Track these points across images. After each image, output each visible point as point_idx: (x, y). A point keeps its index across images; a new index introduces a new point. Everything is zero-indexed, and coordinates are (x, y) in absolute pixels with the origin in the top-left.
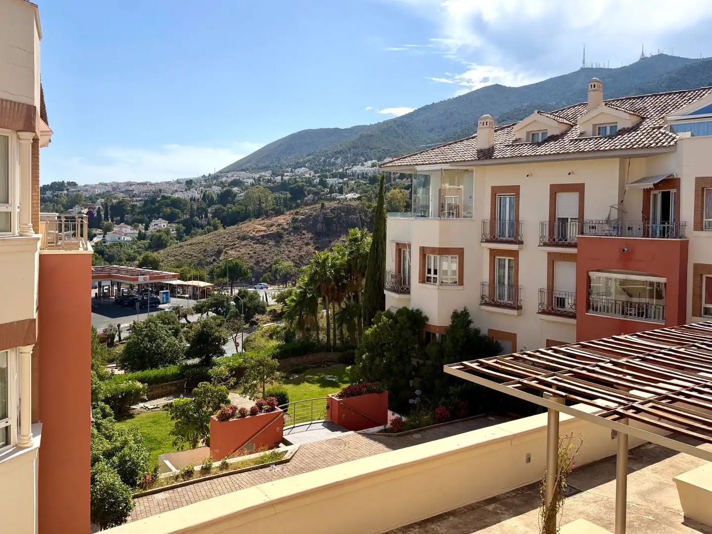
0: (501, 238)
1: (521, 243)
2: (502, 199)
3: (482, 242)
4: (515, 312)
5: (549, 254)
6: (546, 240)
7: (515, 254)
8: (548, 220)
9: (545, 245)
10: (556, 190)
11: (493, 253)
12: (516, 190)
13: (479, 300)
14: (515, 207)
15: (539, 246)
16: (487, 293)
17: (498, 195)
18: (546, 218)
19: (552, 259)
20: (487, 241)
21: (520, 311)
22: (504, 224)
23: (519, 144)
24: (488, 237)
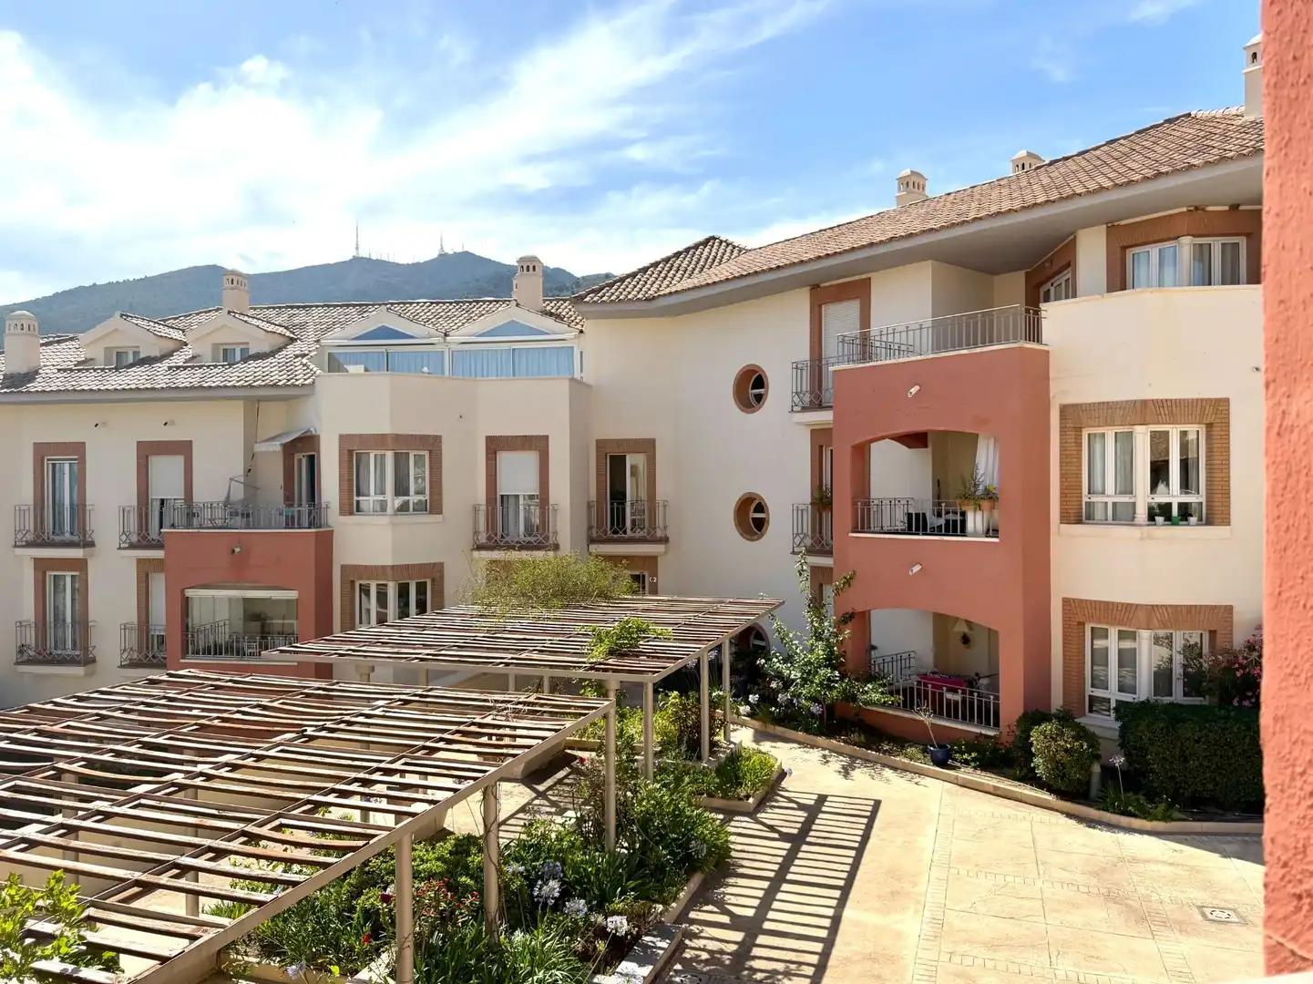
0: (57, 538)
1: (92, 544)
2: (57, 467)
3: (16, 546)
4: (78, 671)
5: (140, 561)
6: (134, 539)
7: (81, 565)
8: (134, 503)
9: (132, 546)
10: (147, 451)
11: (41, 566)
12: (78, 449)
13: (13, 656)
14: (79, 479)
15: (120, 548)
16: (30, 637)
17: (48, 460)
18: (131, 499)
19: (145, 572)
20: (29, 545)
21: (90, 666)
22: (61, 513)
23: (83, 369)
24: (30, 537)
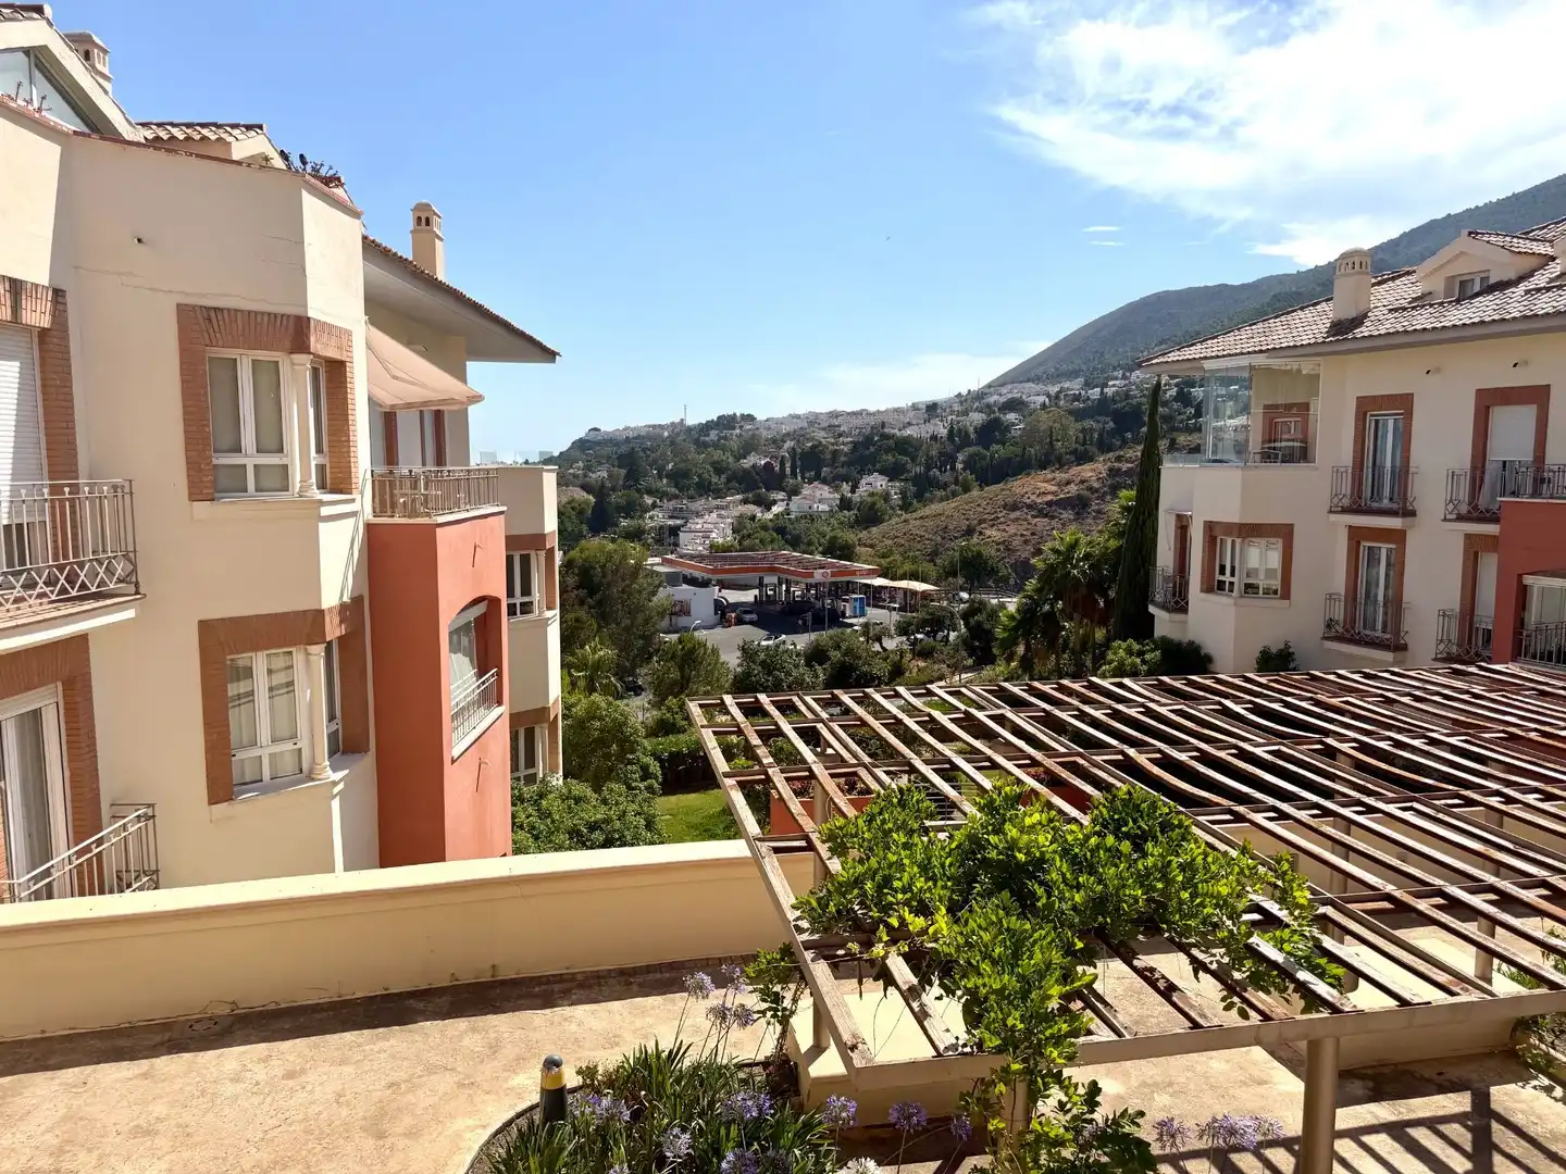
0: (1375, 505)
1: (1413, 514)
2: (1381, 422)
3: (1331, 512)
4: (1388, 656)
5: (1468, 537)
6: (1464, 509)
7: (1398, 537)
8: (1468, 465)
9: (1460, 518)
10: (1488, 401)
11: (1356, 534)
12: (1404, 403)
13: (1321, 629)
14: (1404, 438)
15: (1445, 520)
16: (1339, 613)
17: (1372, 416)
18: (1462, 457)
19: (1474, 549)
20: (1345, 511)
21: (1399, 654)
22: (1381, 476)
23: (1418, 306)
24: (1346, 502)
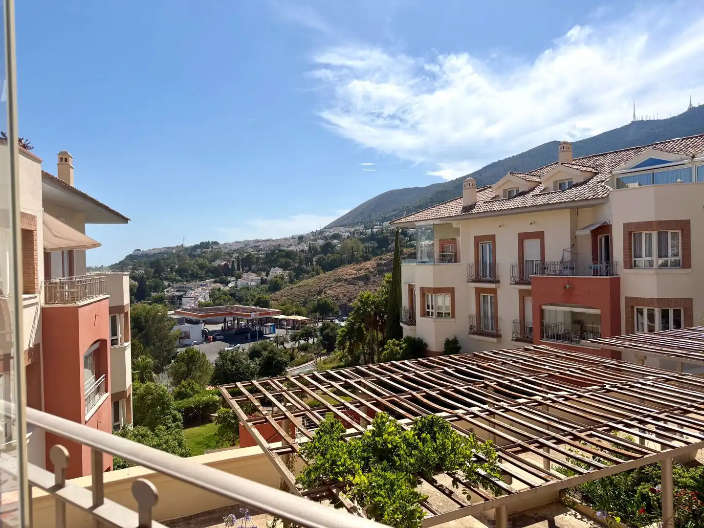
0: (484, 279)
1: (499, 282)
2: (484, 246)
3: (468, 282)
4: (495, 340)
5: (520, 291)
6: (517, 279)
7: (494, 291)
8: (517, 262)
9: (516, 283)
10: (523, 237)
11: (478, 291)
12: (492, 238)
13: (467, 330)
14: (493, 252)
15: (511, 284)
16: (475, 324)
17: (481, 243)
18: (515, 260)
19: (523, 295)
20: (473, 281)
21: (499, 338)
22: (486, 267)
23: (494, 201)
24: (474, 278)
